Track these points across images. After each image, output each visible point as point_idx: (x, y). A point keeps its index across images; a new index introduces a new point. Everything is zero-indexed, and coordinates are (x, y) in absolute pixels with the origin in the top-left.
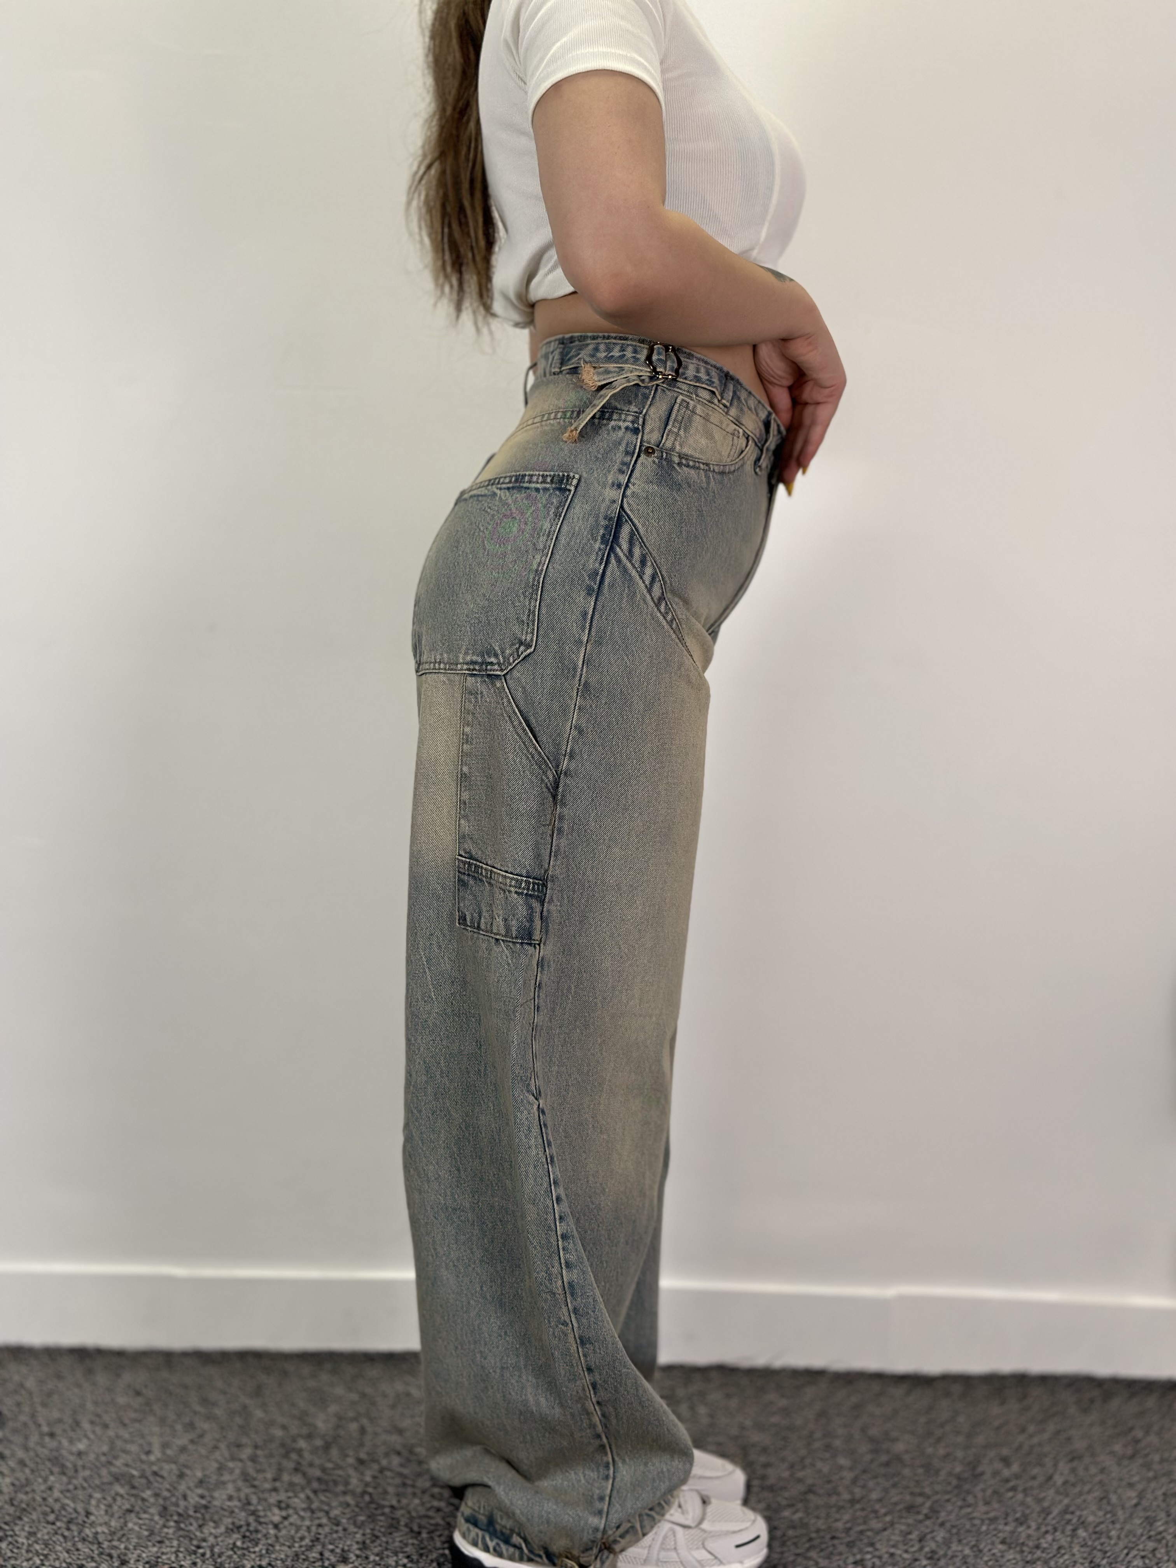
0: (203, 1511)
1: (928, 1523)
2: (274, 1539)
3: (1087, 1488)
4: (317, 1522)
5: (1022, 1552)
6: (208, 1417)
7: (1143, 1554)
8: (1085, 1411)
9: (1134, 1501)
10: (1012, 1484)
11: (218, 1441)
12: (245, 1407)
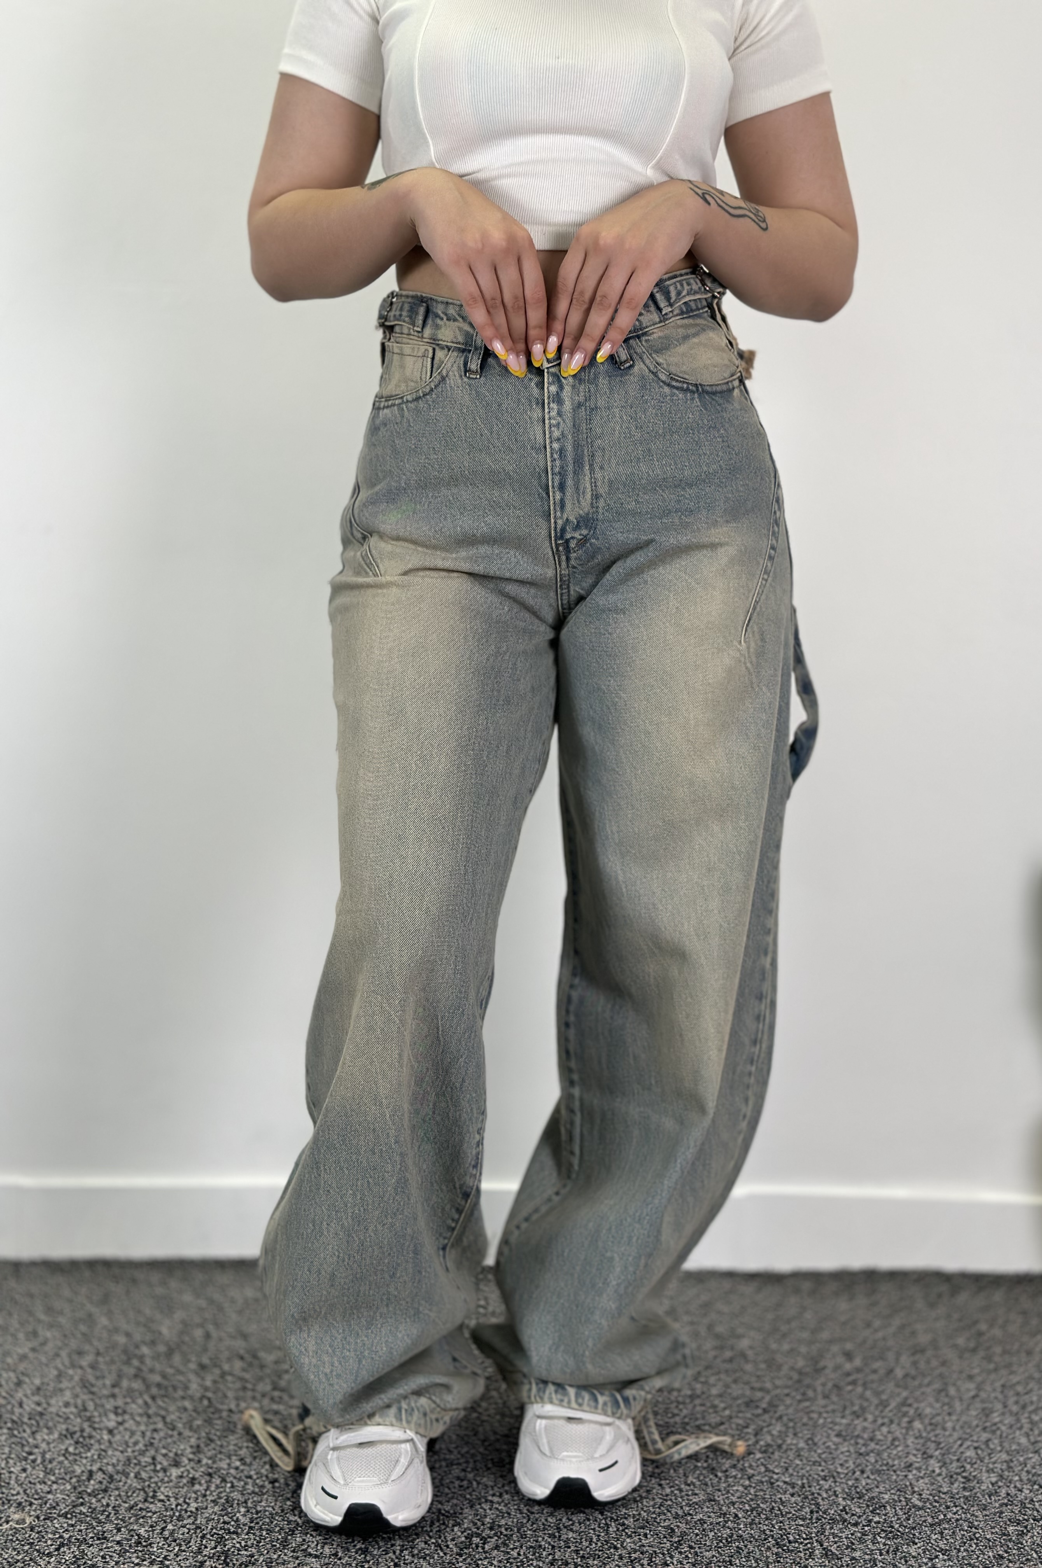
0: (38, 1418)
1: (766, 1417)
2: (107, 1444)
3: (926, 1381)
4: (152, 1427)
5: (857, 1443)
6: (51, 1326)
7: (976, 1444)
8: (932, 1305)
9: (972, 1393)
10: (850, 1379)
11: (60, 1348)
12: (90, 1315)
